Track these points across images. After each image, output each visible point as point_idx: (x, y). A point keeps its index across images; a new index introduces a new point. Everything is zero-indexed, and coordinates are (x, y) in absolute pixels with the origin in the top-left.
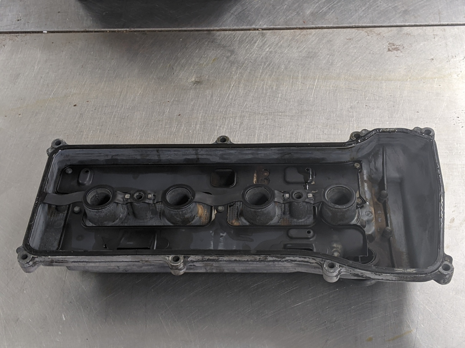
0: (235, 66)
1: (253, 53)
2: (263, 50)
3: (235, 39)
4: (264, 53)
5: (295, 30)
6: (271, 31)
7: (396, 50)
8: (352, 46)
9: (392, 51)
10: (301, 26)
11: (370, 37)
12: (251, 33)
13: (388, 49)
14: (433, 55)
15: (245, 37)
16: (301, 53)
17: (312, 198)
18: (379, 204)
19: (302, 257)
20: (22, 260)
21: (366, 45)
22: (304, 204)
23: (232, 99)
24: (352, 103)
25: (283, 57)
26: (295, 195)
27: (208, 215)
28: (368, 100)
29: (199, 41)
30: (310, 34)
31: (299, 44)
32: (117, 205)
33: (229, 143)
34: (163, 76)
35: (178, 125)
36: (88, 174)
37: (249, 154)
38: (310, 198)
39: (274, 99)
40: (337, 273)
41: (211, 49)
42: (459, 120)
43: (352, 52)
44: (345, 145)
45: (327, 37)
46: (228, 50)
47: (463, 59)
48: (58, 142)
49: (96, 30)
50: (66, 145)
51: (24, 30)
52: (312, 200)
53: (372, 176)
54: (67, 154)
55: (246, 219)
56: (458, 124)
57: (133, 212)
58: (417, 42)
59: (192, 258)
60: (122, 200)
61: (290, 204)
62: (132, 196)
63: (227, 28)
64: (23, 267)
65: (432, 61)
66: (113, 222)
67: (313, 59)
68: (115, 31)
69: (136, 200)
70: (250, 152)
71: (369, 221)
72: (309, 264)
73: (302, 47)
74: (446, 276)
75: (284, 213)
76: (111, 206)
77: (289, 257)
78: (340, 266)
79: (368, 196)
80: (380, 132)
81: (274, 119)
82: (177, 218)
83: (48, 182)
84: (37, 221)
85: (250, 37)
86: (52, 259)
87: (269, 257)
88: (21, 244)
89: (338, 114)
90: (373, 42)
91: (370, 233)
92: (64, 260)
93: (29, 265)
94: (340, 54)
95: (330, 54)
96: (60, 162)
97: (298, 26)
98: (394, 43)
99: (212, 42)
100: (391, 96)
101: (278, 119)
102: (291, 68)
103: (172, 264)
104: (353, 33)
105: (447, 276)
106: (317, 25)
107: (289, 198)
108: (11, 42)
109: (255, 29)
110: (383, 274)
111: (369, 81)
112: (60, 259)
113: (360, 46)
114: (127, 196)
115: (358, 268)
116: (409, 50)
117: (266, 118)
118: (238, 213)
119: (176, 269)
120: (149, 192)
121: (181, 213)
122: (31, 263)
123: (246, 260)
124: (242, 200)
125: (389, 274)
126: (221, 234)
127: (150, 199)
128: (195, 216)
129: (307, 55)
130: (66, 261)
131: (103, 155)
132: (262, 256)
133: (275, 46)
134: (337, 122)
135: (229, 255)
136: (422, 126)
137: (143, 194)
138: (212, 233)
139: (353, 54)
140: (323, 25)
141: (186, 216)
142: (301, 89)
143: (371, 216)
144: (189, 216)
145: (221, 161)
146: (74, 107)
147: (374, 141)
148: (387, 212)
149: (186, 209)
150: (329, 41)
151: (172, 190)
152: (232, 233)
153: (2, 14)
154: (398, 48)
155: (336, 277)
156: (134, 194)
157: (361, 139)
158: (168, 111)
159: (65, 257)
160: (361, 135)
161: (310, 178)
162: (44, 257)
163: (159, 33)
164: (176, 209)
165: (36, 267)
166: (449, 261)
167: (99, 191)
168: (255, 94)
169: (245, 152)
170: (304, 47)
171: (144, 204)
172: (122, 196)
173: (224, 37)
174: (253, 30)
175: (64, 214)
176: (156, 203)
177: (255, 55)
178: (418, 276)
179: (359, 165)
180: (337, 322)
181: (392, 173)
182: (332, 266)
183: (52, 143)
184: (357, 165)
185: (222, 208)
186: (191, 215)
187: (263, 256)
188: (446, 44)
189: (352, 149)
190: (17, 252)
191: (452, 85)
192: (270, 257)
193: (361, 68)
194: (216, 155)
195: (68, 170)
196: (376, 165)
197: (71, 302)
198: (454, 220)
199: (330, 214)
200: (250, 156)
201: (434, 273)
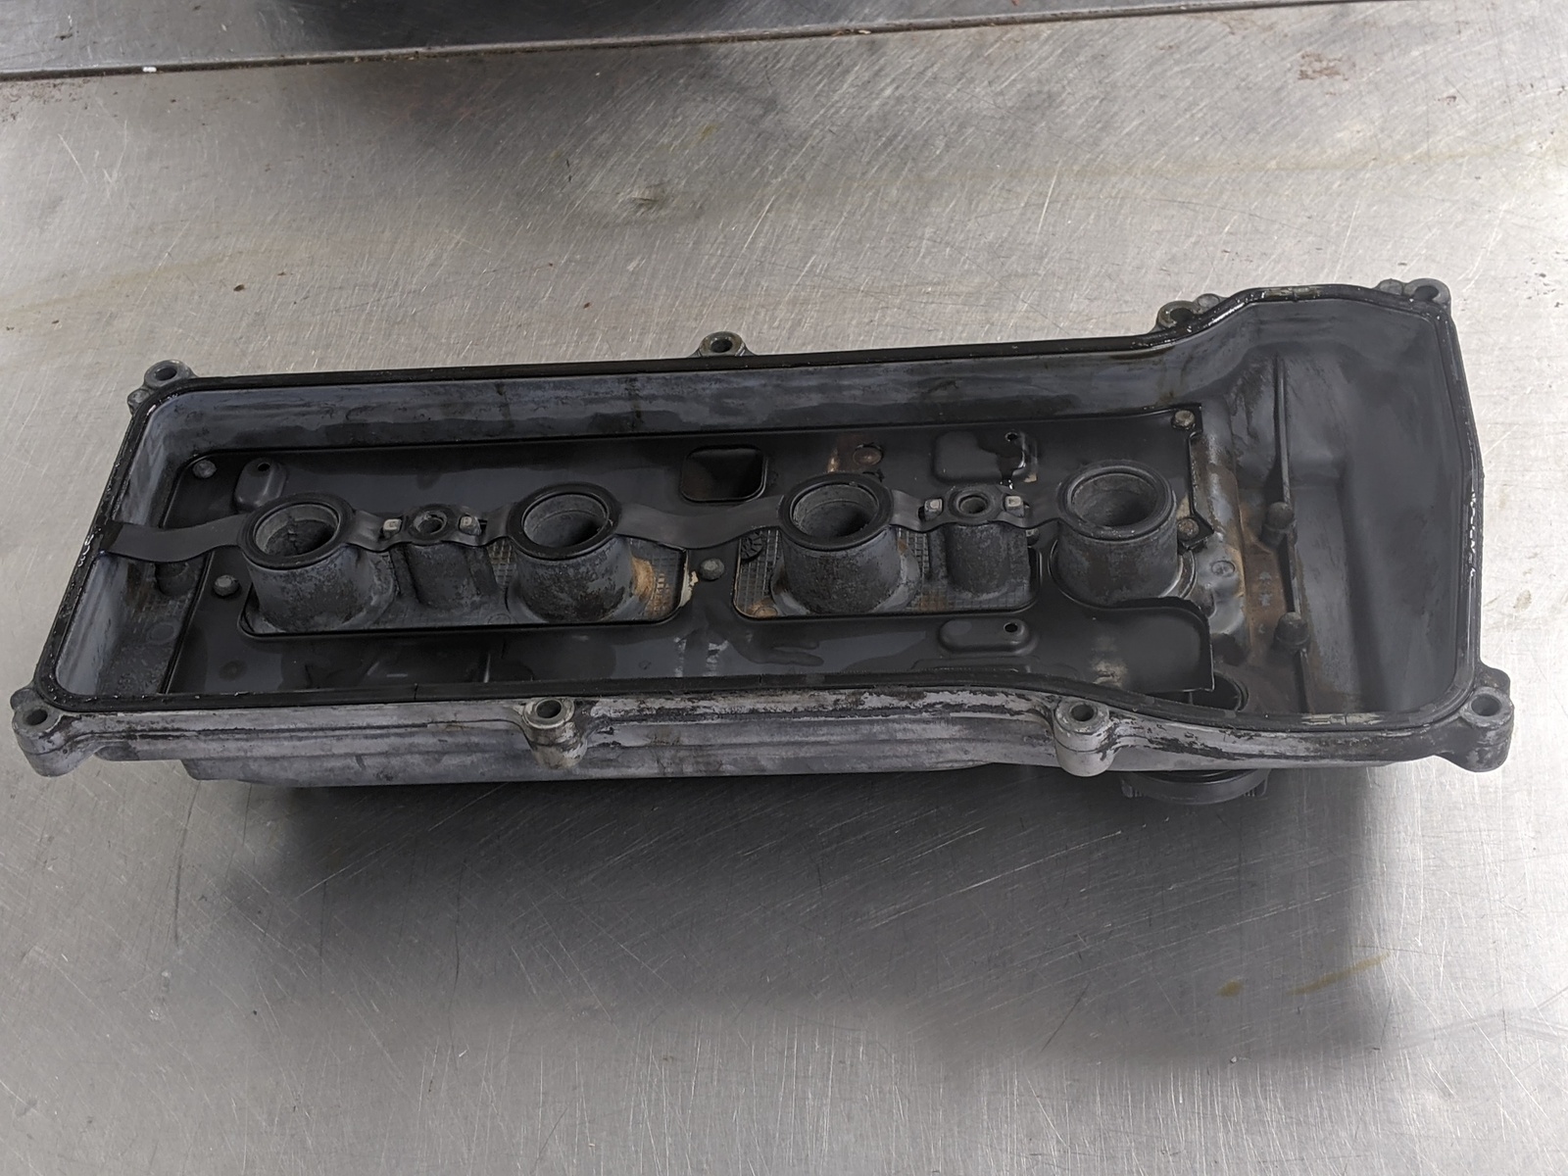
0: (776, 148)
1: (840, 105)
2: (871, 94)
3: (779, 65)
4: (877, 102)
5: (983, 29)
6: (901, 34)
7: (1326, 75)
8: (1176, 69)
9: (1312, 79)
10: (1002, 16)
11: (1238, 38)
12: (834, 42)
13: (1301, 71)
14: (1454, 86)
15: (812, 58)
16: (1001, 98)
17: (1022, 512)
18: (1264, 552)
19: (983, 693)
20: (29, 727)
21: (1225, 64)
22: (995, 529)
23: (765, 249)
24: (1178, 247)
25: (939, 112)
26: (964, 502)
27: (670, 591)
28: (1231, 233)
29: (659, 77)
30: (1033, 36)
31: (996, 71)
32: (359, 558)
33: (740, 352)
34: (536, 185)
35: (580, 336)
36: (267, 475)
37: (810, 389)
38: (1012, 508)
39: (910, 245)
40: (1102, 737)
41: (699, 99)
42: (1545, 285)
43: (1177, 88)
44: (1140, 344)
45: (1091, 43)
46: (755, 99)
47: (1560, 92)
48: (167, 371)
49: (317, 56)
50: (193, 377)
51: (82, 66)
52: (1021, 517)
53: (1240, 459)
54: (198, 410)
55: (796, 597)
56: (1541, 296)
57: (415, 588)
58: (1399, 46)
59: (603, 707)
60: (373, 537)
61: (946, 530)
62: (406, 523)
63: (754, 31)
64: (31, 754)
65: (1452, 103)
66: (347, 619)
67: (1043, 114)
68: (379, 59)
69: (419, 536)
70: (813, 382)
71: (1223, 594)
72: (1007, 716)
73: (1007, 79)
74: (1485, 736)
75: (930, 576)
76: (337, 558)
77: (937, 692)
78: (1111, 713)
79: (1220, 510)
80: (1260, 300)
81: (907, 307)
82: (561, 595)
83: (127, 493)
84: (85, 608)
85: (829, 55)
86: (128, 723)
87: (867, 695)
88: (26, 677)
89: (1126, 282)
90: (1248, 53)
91: (1227, 631)
92: (169, 726)
93: (50, 746)
94: (1135, 96)
95: (1102, 96)
96: (171, 437)
97: (993, 16)
98: (1319, 55)
99: (702, 77)
100: (1309, 218)
101: (922, 305)
102: (967, 144)
103: (536, 726)
104: (1180, 27)
105: (1491, 734)
106: (1058, 9)
107: (939, 513)
108: (35, 104)
109: (847, 32)
110: (1263, 734)
111: (1234, 175)
112: (158, 723)
113: (1203, 67)
114: (391, 525)
115: (1174, 717)
116: (1371, 74)
117: (879, 303)
118: (770, 580)
119: (549, 745)
120: (465, 508)
121: (571, 572)
122: (58, 738)
123: (788, 708)
124: (781, 525)
125: (1284, 732)
126: (711, 645)
127: (467, 531)
128: (623, 589)
129: (1023, 101)
130: (178, 730)
131: (314, 408)
132: (842, 691)
133: (913, 78)
134: (1124, 305)
135: (732, 692)
136: (1406, 275)
137: (445, 517)
138: (680, 643)
139: (1179, 93)
140: (1077, 7)
141: (593, 587)
142: (1001, 209)
143: (1229, 575)
144: (603, 589)
145: (716, 420)
146: (236, 293)
147: (1242, 336)
148: (1292, 571)
149: (590, 559)
150: (1099, 58)
151: (544, 503)
152: (749, 640)
153: (11, 21)
154: (1333, 67)
155: (1101, 754)
156: (414, 516)
157: (1195, 324)
158: (547, 295)
159: (174, 713)
160: (1195, 312)
161: (1020, 463)
162: (103, 716)
163: (523, 55)
164: (556, 560)
165: (77, 754)
166: (1496, 685)
167: (300, 514)
168: (842, 230)
169: (795, 383)
170: (1012, 78)
171: (448, 546)
172: (371, 527)
173: (742, 61)
174: (841, 34)
175: (183, 601)
176: (487, 545)
177: (844, 110)
178: (1384, 735)
179: (1192, 417)
180: (1117, 936)
181: (1308, 447)
182: (1085, 715)
183: (148, 375)
184: (1186, 417)
185: (717, 563)
186: (607, 585)
187: (846, 691)
188: (1500, 50)
189: (1165, 357)
190: (13, 704)
191: (1520, 175)
192: (871, 694)
193: (1209, 136)
194: (698, 399)
195: (202, 465)
196: (1254, 422)
197: (203, 897)
198: (1529, 598)
199: (1086, 564)
200: (815, 400)
201: (1442, 723)
